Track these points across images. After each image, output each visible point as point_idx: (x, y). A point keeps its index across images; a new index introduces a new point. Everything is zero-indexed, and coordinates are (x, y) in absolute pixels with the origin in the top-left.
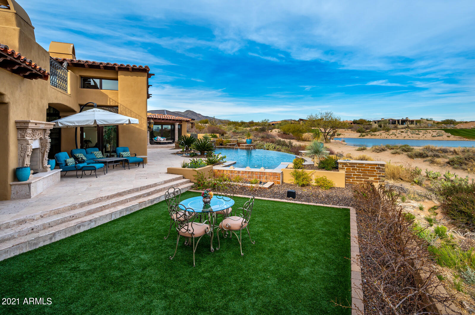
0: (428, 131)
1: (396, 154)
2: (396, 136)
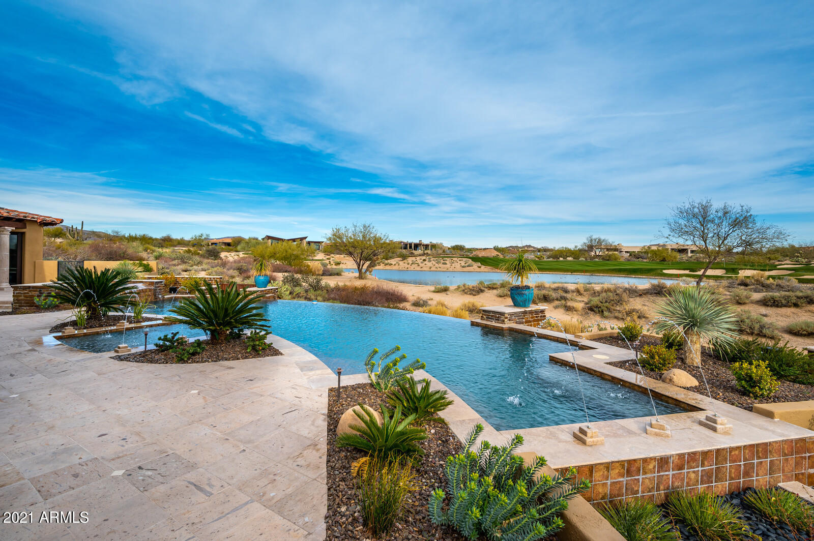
0: (454, 259)
1: (505, 298)
2: (420, 267)
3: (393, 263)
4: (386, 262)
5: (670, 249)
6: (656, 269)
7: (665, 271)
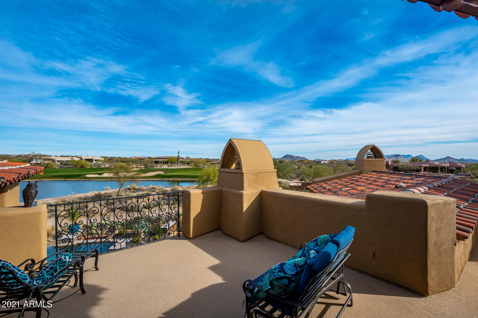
5: (84, 159)
6: (82, 175)
7: (87, 176)
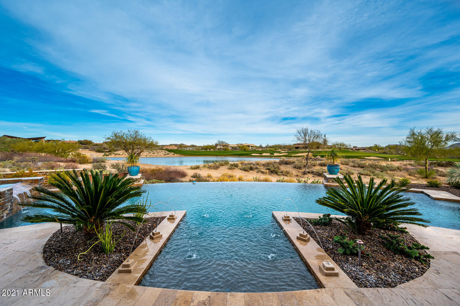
0: (158, 151)
3: (121, 154)
4: (115, 153)
7: (252, 154)
